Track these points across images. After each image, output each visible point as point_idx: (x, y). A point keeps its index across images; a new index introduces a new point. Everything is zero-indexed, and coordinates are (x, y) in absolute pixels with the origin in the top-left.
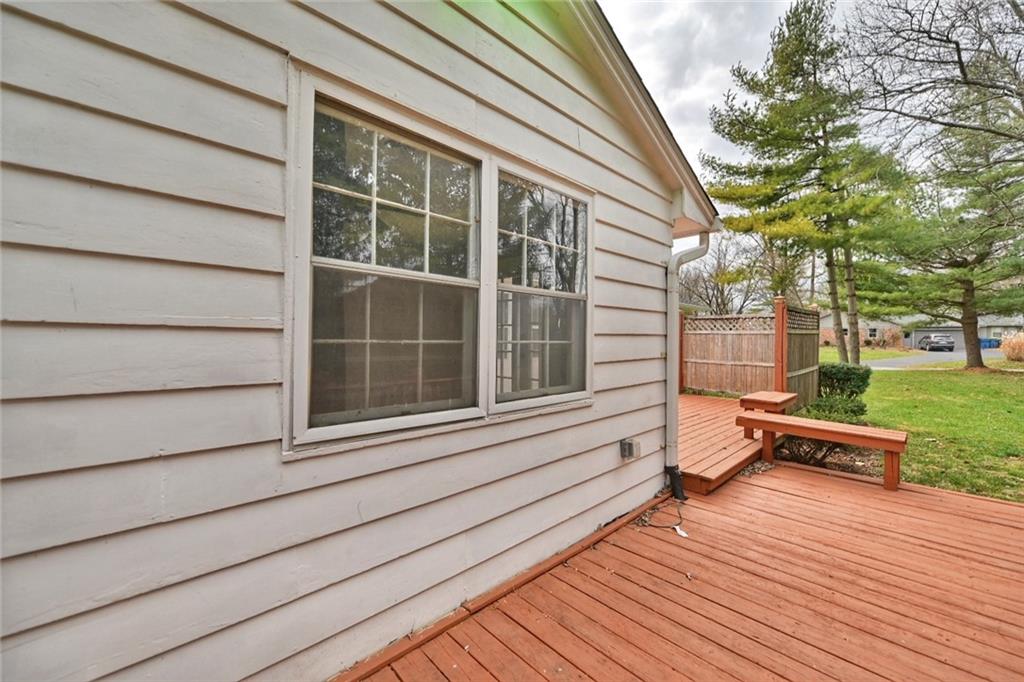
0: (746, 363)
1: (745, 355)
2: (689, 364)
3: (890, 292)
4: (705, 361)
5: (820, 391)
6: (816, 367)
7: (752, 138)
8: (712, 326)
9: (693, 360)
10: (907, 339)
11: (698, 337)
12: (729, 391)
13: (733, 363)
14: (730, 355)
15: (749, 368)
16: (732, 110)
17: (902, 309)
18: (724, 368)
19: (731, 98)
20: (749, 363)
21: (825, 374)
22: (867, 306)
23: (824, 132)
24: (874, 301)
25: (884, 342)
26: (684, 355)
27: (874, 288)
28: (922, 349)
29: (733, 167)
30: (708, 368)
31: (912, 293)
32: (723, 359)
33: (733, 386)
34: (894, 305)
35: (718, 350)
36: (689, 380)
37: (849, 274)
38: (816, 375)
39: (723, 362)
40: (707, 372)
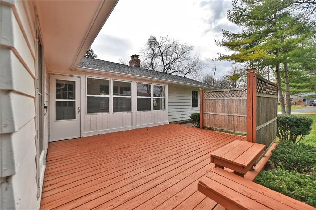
0: (234, 115)
1: (234, 111)
2: (206, 115)
3: (302, 83)
4: (213, 113)
5: (278, 132)
6: (276, 118)
7: (244, 21)
8: (217, 95)
9: (208, 113)
10: (305, 102)
11: (210, 101)
12: (225, 129)
13: (227, 114)
14: (226, 110)
15: (236, 118)
16: (235, 8)
17: (307, 90)
18: (223, 117)
19: (235, 2)
20: (236, 115)
21: (280, 121)
22: (291, 89)
23: (275, 15)
24: (294, 87)
25: (296, 103)
26: (204, 110)
27: (295, 82)
28: (310, 105)
29: (237, 34)
30: (215, 117)
31: (311, 83)
32: (223, 112)
33: (228, 126)
34: (302, 88)
35: (220, 107)
36: (206, 123)
37: (286, 75)
38: (276, 123)
39: (223, 114)
40: (215, 119)
